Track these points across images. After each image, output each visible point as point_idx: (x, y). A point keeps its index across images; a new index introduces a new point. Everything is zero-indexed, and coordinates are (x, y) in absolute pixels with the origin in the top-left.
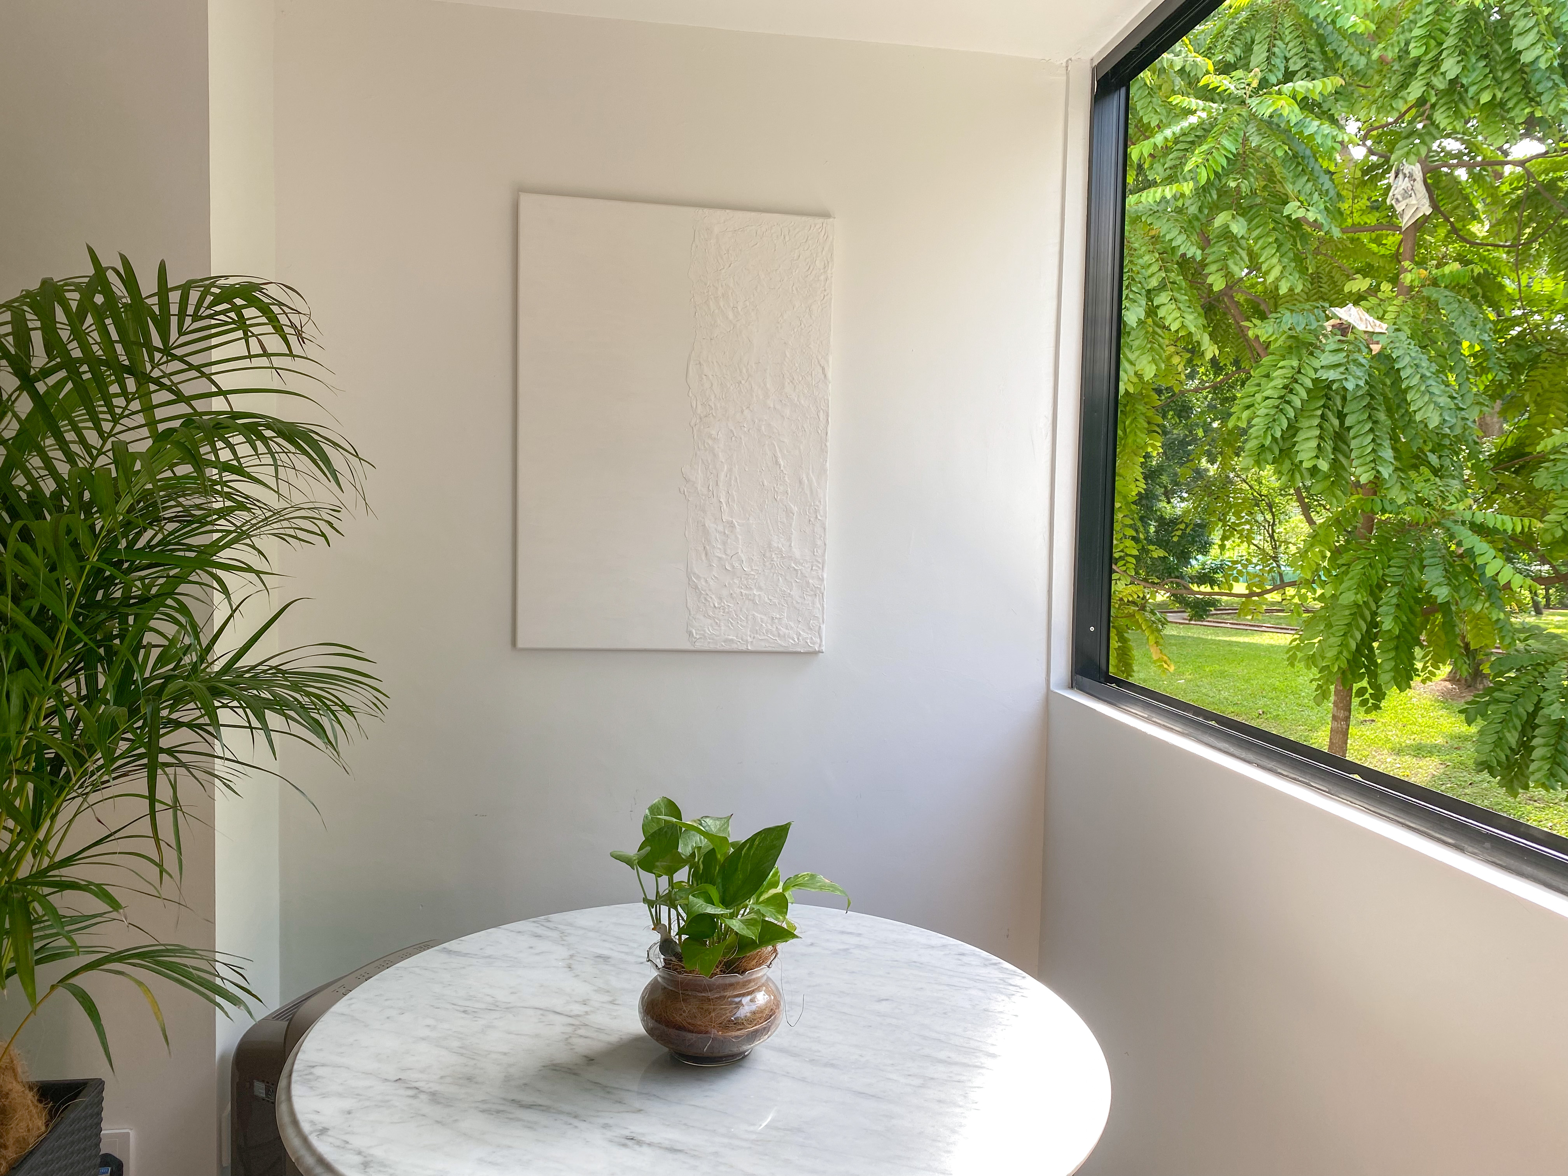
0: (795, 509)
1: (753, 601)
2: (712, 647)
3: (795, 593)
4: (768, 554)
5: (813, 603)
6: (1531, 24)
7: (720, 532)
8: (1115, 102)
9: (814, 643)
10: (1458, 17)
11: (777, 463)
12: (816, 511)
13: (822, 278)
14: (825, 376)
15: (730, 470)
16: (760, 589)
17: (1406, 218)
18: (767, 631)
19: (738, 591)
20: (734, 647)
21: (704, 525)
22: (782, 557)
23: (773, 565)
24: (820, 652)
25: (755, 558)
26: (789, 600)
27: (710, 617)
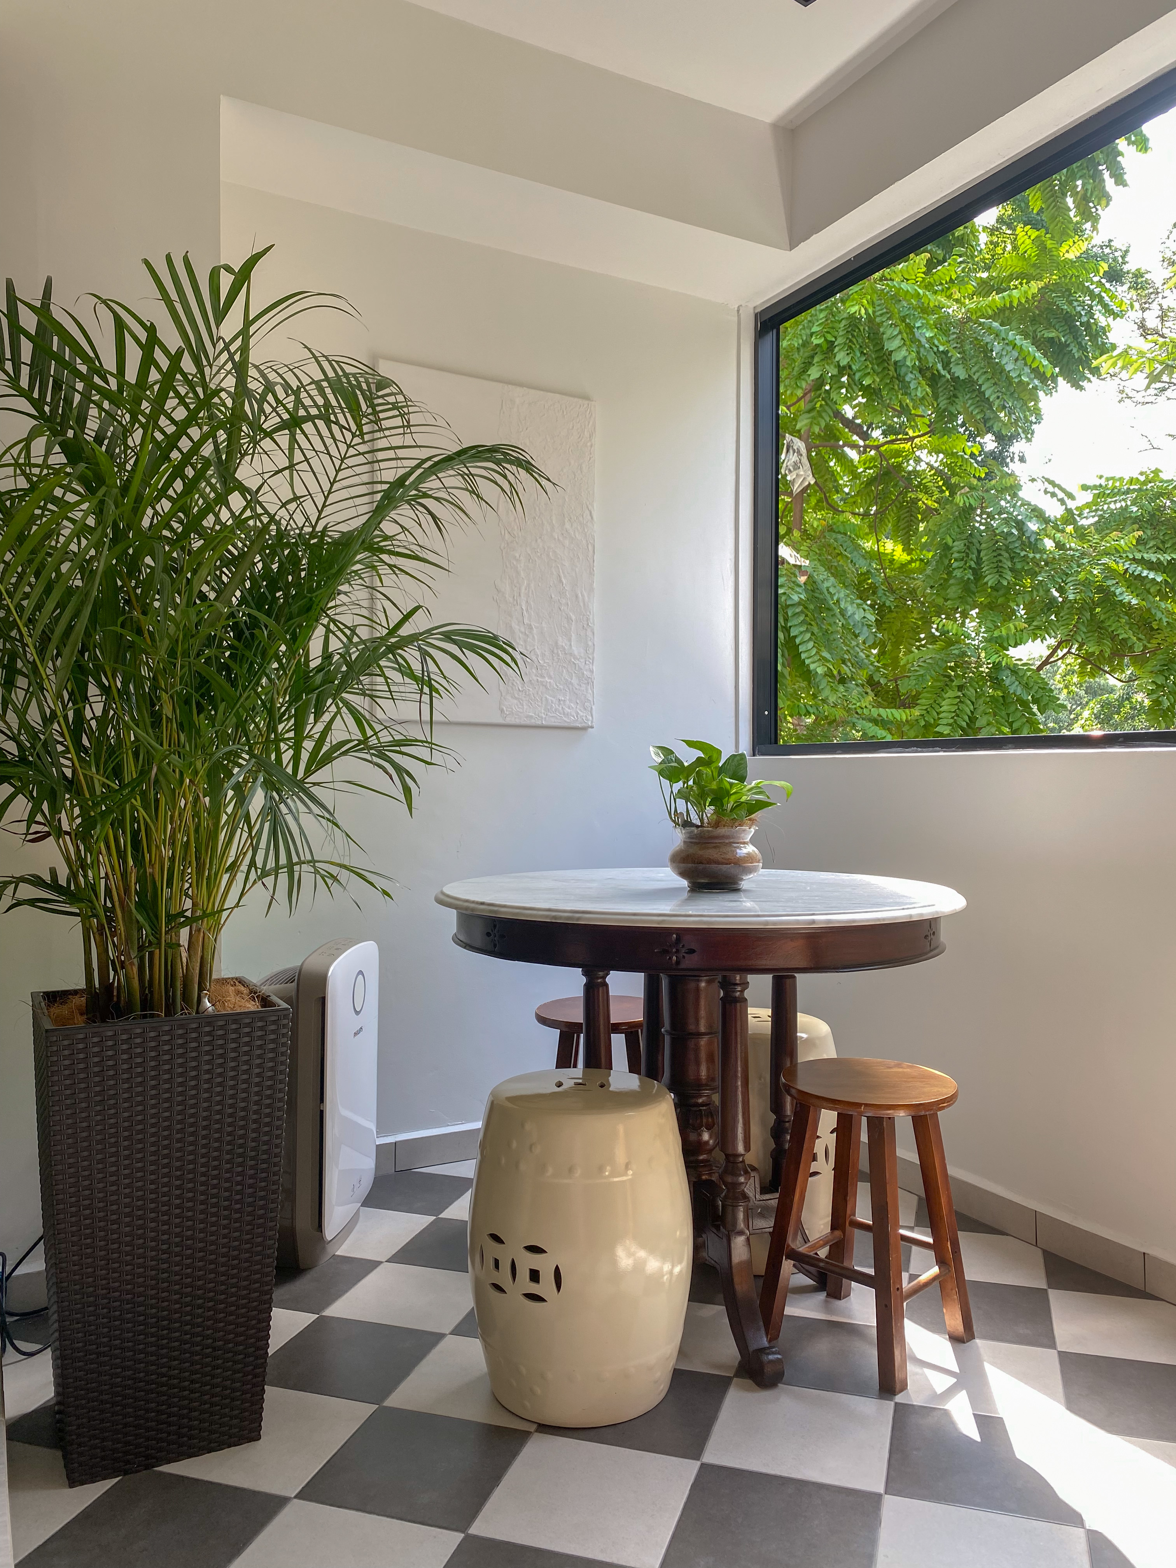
0: (573, 617)
1: (546, 686)
2: (517, 721)
3: (575, 681)
4: (555, 651)
5: (587, 689)
6: (895, 333)
7: (522, 632)
8: (770, 337)
9: (588, 720)
10: (844, 323)
11: (561, 581)
12: (588, 619)
13: (589, 444)
14: (592, 518)
15: (529, 585)
16: (550, 677)
17: (796, 486)
18: (556, 710)
19: (535, 678)
20: (533, 722)
21: (511, 627)
22: (566, 654)
23: (559, 659)
24: (592, 727)
25: (547, 653)
26: (570, 686)
27: (516, 698)
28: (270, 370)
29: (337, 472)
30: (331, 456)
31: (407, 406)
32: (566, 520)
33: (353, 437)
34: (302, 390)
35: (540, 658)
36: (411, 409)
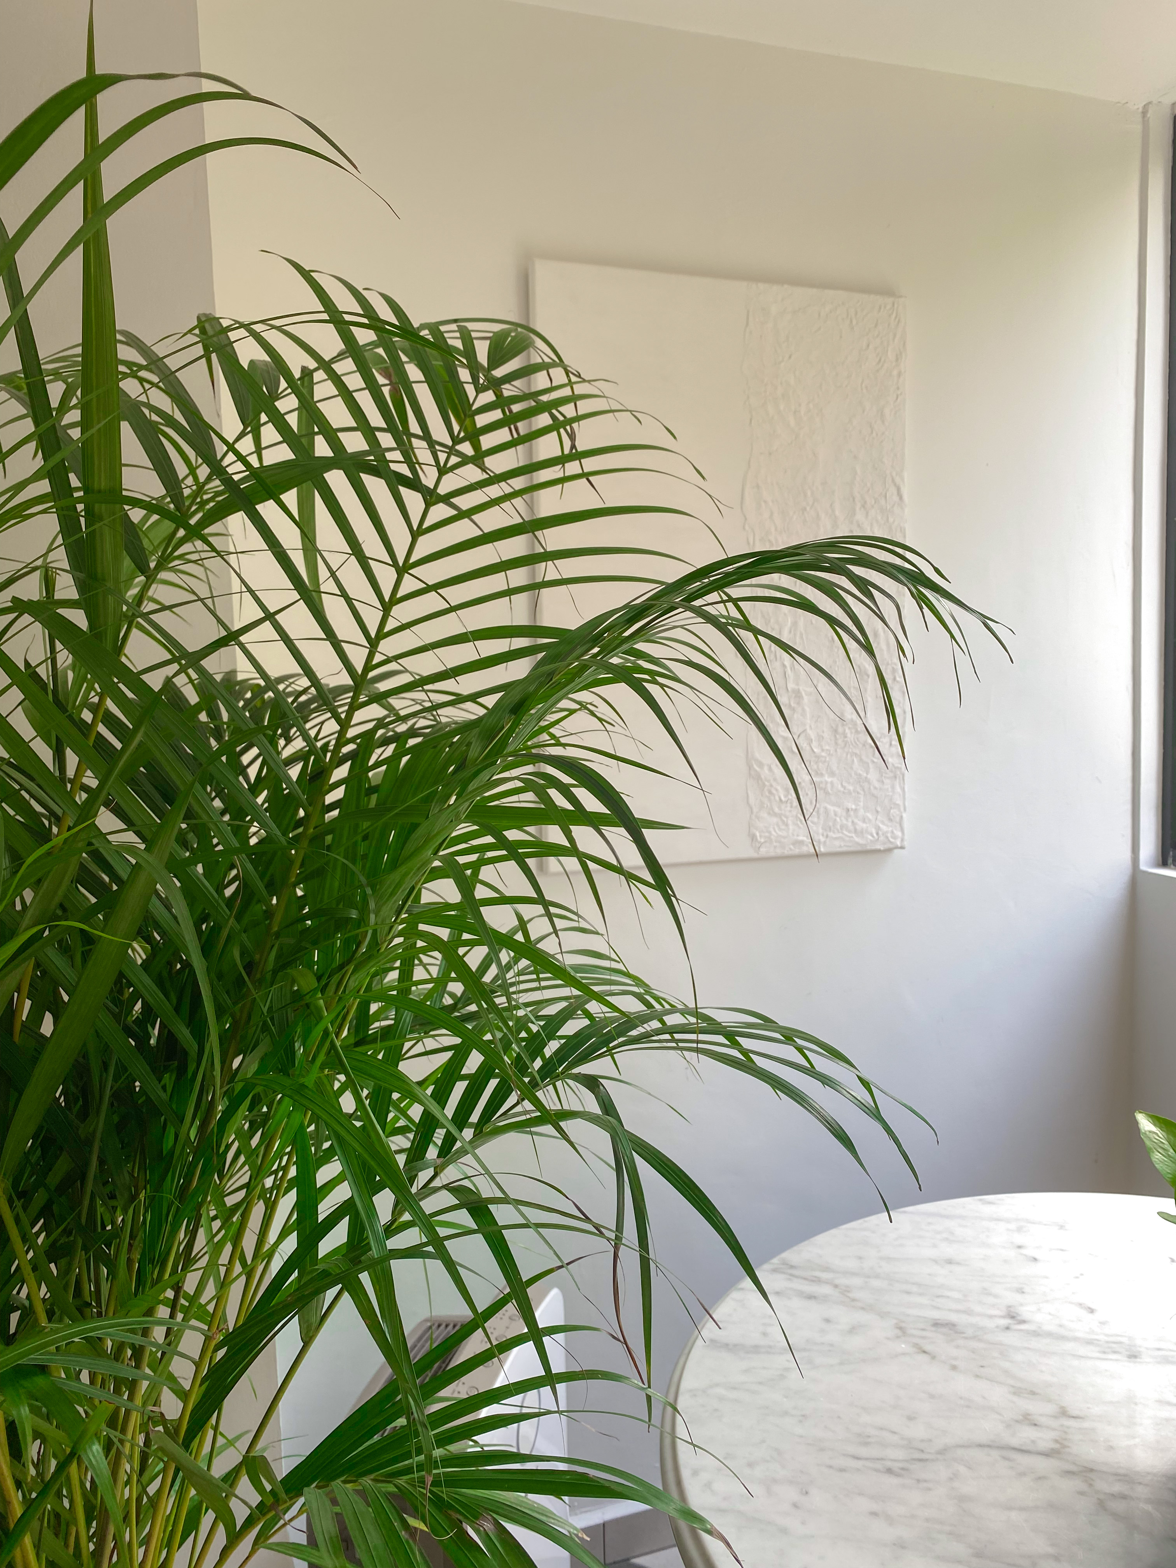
1: (825, 790)
2: (779, 852)
3: (873, 776)
4: (840, 730)
5: (893, 787)
9: (895, 838)
13: (895, 373)
16: (832, 774)
18: (842, 827)
20: (804, 849)
22: (857, 732)
23: (846, 743)
24: (902, 848)
25: (826, 735)
26: (866, 785)
27: (775, 815)
28: (242, 332)
29: (387, 607)
30: (344, 594)
31: (574, 399)
32: (858, 505)
33: (428, 505)
34: (319, 375)
35: (814, 744)
36: (584, 407)
